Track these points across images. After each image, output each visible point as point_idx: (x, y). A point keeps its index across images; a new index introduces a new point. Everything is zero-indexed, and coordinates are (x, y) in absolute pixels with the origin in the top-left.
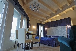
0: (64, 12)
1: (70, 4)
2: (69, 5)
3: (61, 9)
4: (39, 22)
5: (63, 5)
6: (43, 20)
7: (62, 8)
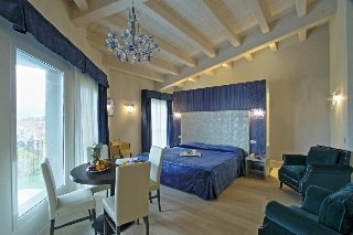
0: (247, 55)
1: (271, 25)
2: (265, 30)
3: (236, 44)
4: (150, 88)
5: (245, 29)
6: (165, 76)
7: (242, 39)
